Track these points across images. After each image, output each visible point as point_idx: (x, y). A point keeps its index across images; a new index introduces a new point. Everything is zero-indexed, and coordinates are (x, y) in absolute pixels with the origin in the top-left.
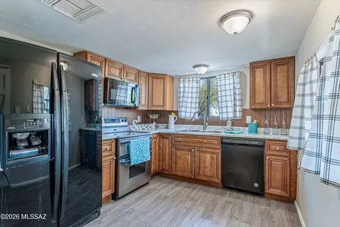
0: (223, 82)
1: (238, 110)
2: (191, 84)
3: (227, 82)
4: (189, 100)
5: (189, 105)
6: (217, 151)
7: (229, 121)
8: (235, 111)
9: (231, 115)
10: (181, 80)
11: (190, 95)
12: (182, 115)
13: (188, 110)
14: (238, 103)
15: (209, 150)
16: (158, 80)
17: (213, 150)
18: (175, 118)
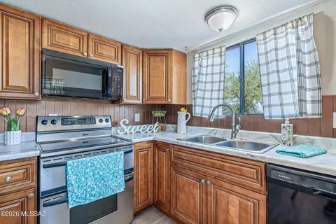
0: (271, 45)
1: (308, 98)
2: (210, 60)
3: (282, 43)
4: (209, 86)
5: (208, 95)
6: (257, 196)
7: (287, 124)
8: (302, 100)
9: (291, 111)
10: (197, 56)
11: (209, 79)
12: (197, 111)
13: (207, 103)
14: (308, 84)
15: (238, 189)
16: (158, 58)
17: (246, 192)
18: (187, 116)
